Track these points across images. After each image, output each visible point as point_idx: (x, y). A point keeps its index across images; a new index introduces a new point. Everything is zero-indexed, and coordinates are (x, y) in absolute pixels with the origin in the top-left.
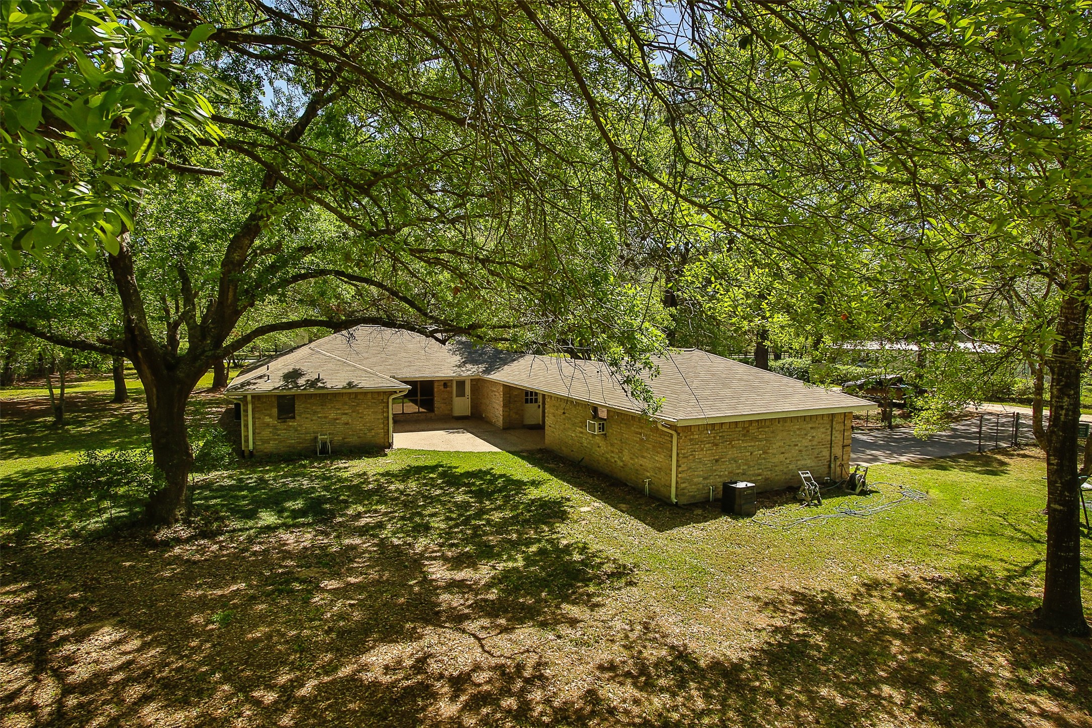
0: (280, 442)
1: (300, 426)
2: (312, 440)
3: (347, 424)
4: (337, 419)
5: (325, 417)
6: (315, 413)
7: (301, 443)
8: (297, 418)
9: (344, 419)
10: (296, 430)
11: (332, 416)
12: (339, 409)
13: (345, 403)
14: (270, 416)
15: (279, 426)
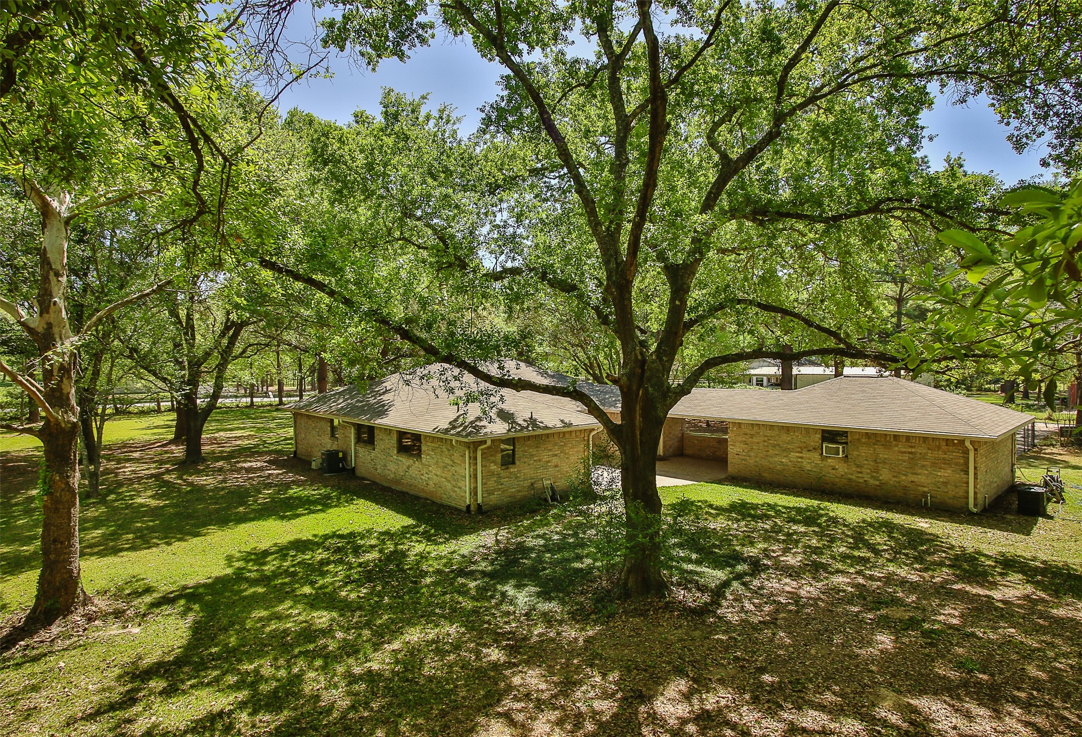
0: (503, 492)
1: (519, 472)
2: (529, 487)
3: (556, 466)
4: (549, 462)
5: (540, 460)
6: (532, 456)
7: (520, 491)
8: (517, 462)
9: (555, 460)
10: (517, 477)
11: (545, 459)
12: (550, 450)
13: (555, 444)
14: (494, 462)
15: (503, 473)
